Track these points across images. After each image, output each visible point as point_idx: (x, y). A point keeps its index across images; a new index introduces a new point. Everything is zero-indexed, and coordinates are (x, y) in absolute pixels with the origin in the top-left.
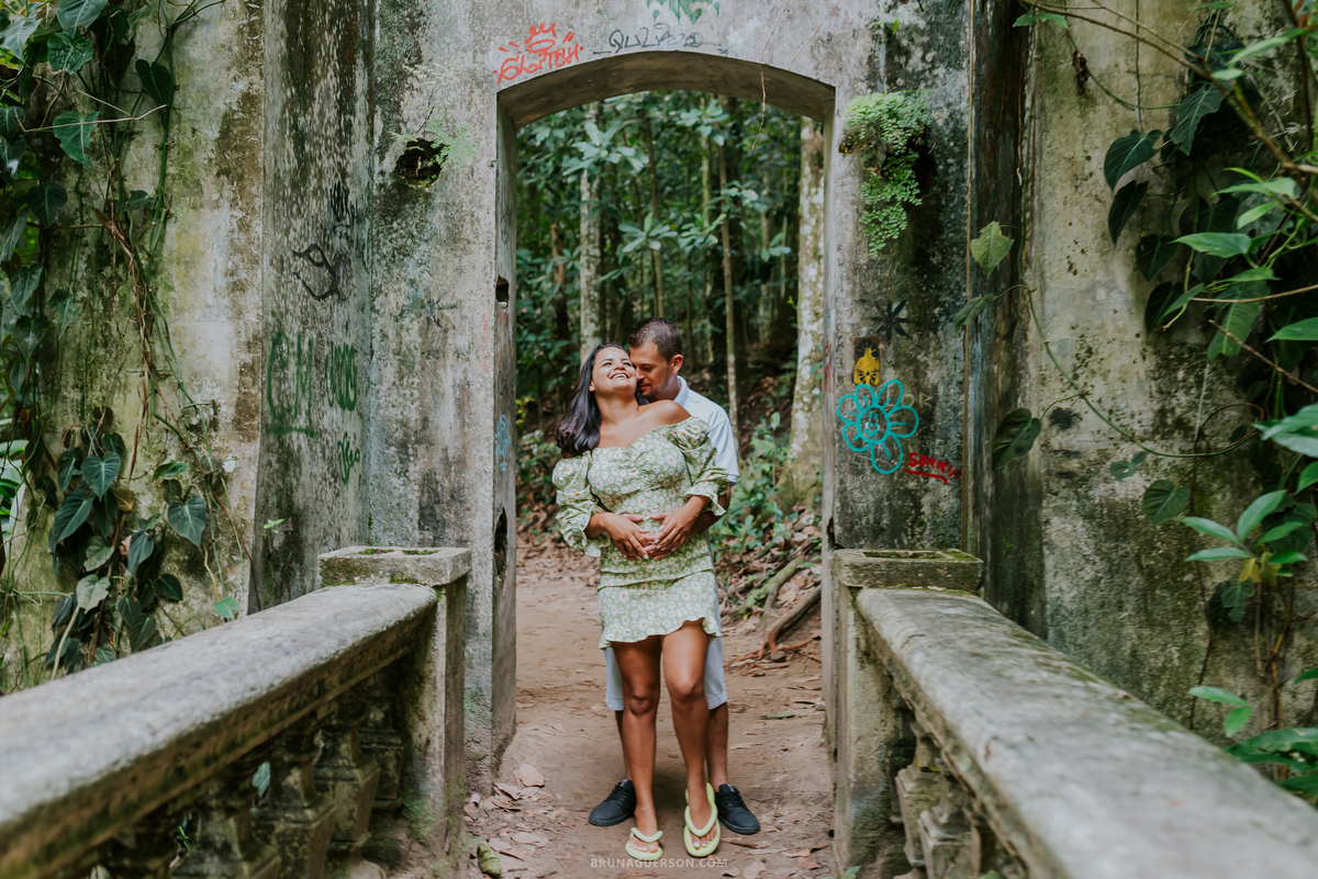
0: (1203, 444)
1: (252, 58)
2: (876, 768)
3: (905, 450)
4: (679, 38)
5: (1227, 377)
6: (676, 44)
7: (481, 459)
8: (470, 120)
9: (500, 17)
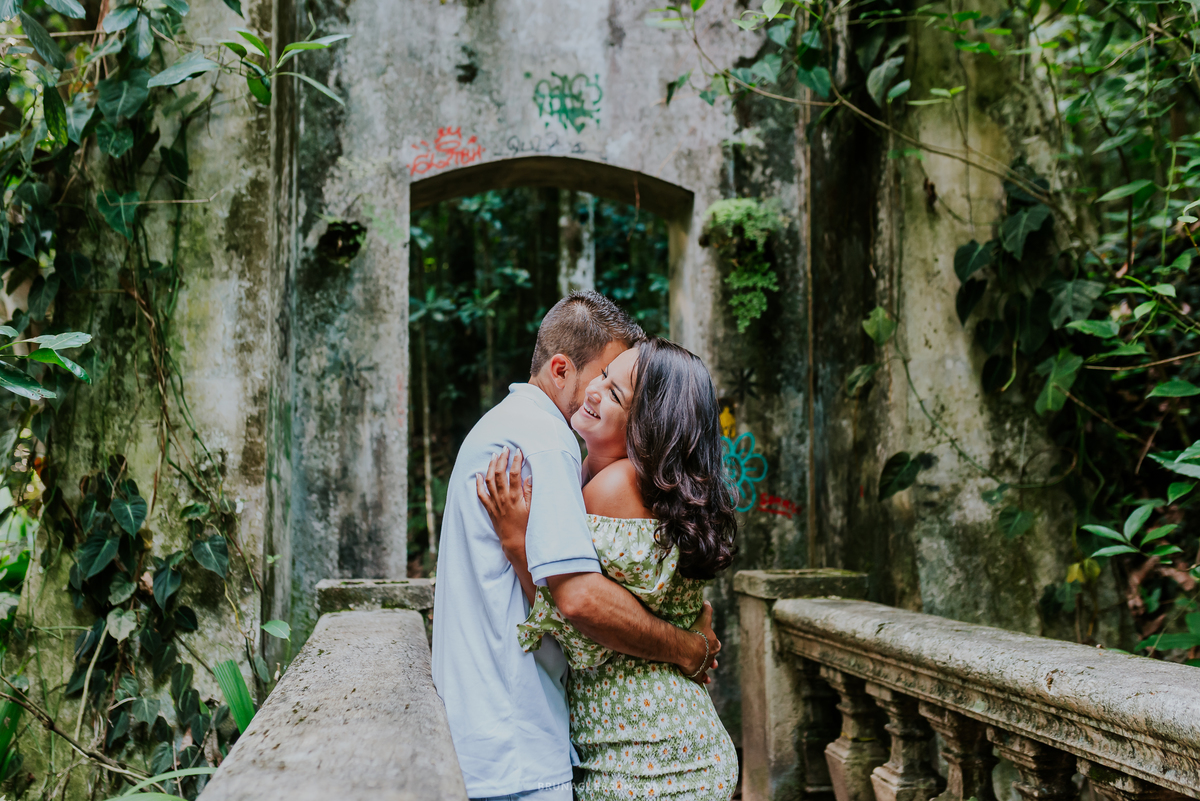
0: (1026, 479)
1: (260, 150)
2: (791, 748)
3: (757, 491)
4: (566, 146)
5: (1040, 428)
6: (564, 151)
7: (396, 504)
8: (385, 206)
9: (412, 119)
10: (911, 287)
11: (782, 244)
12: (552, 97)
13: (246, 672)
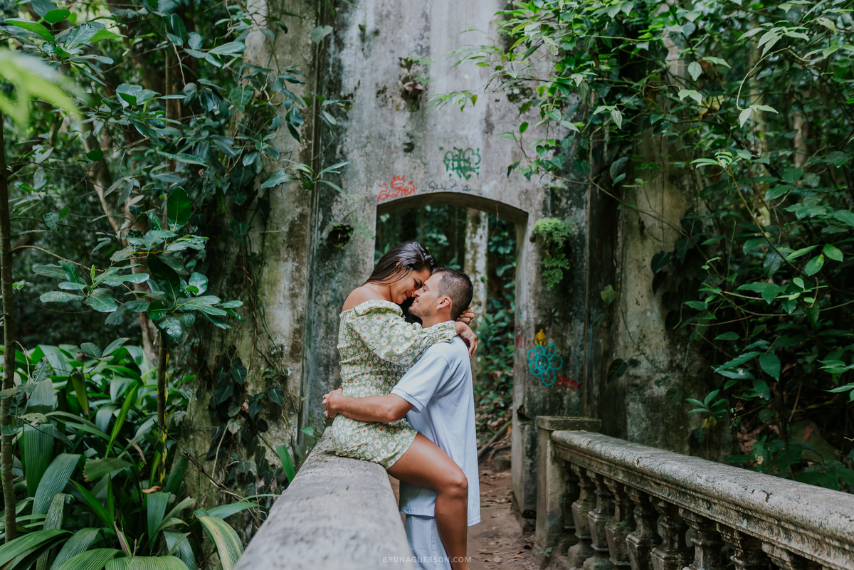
0: (687, 375)
1: (305, 199)
2: (558, 506)
3: (557, 375)
4: (460, 187)
5: (696, 349)
6: (459, 189)
8: (363, 217)
9: (379, 171)
10: (630, 273)
11: (576, 242)
12: (453, 160)
13: (290, 452)
